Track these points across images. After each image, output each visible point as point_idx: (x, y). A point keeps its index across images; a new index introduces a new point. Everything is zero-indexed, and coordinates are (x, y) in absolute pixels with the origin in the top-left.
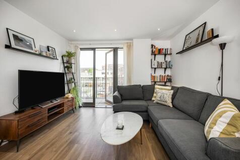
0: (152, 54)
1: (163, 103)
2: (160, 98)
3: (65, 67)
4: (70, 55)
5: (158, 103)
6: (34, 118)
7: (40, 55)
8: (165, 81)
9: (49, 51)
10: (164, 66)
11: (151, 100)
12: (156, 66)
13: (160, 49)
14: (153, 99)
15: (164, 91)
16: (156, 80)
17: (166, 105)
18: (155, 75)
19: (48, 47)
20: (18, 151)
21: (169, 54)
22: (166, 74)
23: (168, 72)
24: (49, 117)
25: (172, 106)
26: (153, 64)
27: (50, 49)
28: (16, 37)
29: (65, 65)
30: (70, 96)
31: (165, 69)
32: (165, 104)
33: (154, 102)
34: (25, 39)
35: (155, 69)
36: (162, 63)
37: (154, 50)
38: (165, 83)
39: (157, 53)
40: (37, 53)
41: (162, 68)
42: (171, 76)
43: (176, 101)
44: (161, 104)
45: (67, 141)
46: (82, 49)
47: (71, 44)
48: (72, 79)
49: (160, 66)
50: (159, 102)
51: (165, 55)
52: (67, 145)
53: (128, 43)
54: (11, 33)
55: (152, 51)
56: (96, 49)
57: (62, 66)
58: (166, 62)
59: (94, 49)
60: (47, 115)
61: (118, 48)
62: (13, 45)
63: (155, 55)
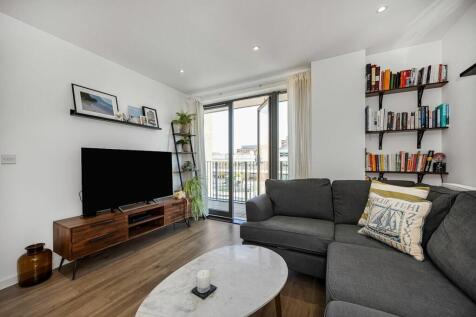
0: (368, 95)
1: (388, 240)
2: (379, 221)
3: (176, 144)
4: (184, 119)
5: (370, 237)
6: (103, 229)
7: (127, 122)
8: (419, 170)
9: (144, 115)
10: (415, 123)
11: (355, 223)
12: (382, 126)
13: (399, 74)
14: (362, 221)
15: (393, 202)
16: (383, 167)
17: (396, 250)
18: (378, 152)
19: (143, 108)
20: (73, 279)
21: (435, 85)
22: (425, 149)
23: (434, 142)
24: (132, 231)
25: (419, 257)
26: (371, 122)
27: (147, 111)
28: (86, 97)
29: (178, 139)
30: (182, 195)
31: (420, 133)
32: (394, 243)
33: (360, 231)
34: (100, 99)
35: (381, 134)
36: (405, 115)
37: (375, 79)
38: (421, 176)
39: (387, 88)
40: (121, 119)
41: (405, 129)
42: (443, 156)
43: (437, 243)
44: (380, 242)
45: (140, 282)
46: (207, 107)
47: (189, 99)
48: (189, 163)
49: (397, 124)
50: (373, 233)
51: (421, 89)
52: (135, 292)
53: (297, 75)
54: (78, 91)
55: (369, 83)
56: (235, 103)
57: (172, 141)
58: (424, 110)
59: (229, 104)
60: (127, 226)
61: (279, 92)
62: (80, 110)
63: (381, 94)
